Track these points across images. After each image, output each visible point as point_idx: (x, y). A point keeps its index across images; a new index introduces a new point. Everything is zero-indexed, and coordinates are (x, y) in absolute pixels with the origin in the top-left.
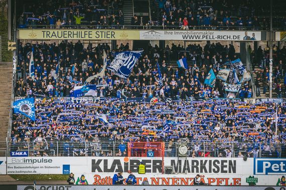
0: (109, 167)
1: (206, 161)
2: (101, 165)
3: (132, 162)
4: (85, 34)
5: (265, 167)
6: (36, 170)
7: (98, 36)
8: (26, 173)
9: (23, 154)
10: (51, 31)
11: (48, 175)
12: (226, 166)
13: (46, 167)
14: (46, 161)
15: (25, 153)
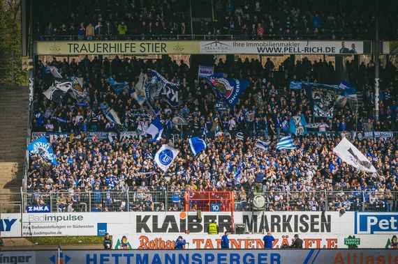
0: (160, 226)
1: (290, 217)
2: (150, 223)
3: (191, 218)
4: (126, 47)
5: (369, 224)
6: (61, 230)
7: (143, 50)
8: (48, 235)
9: (43, 208)
10: (80, 44)
11: (77, 237)
12: (317, 223)
13: (74, 226)
14: (75, 218)
15: (46, 208)
